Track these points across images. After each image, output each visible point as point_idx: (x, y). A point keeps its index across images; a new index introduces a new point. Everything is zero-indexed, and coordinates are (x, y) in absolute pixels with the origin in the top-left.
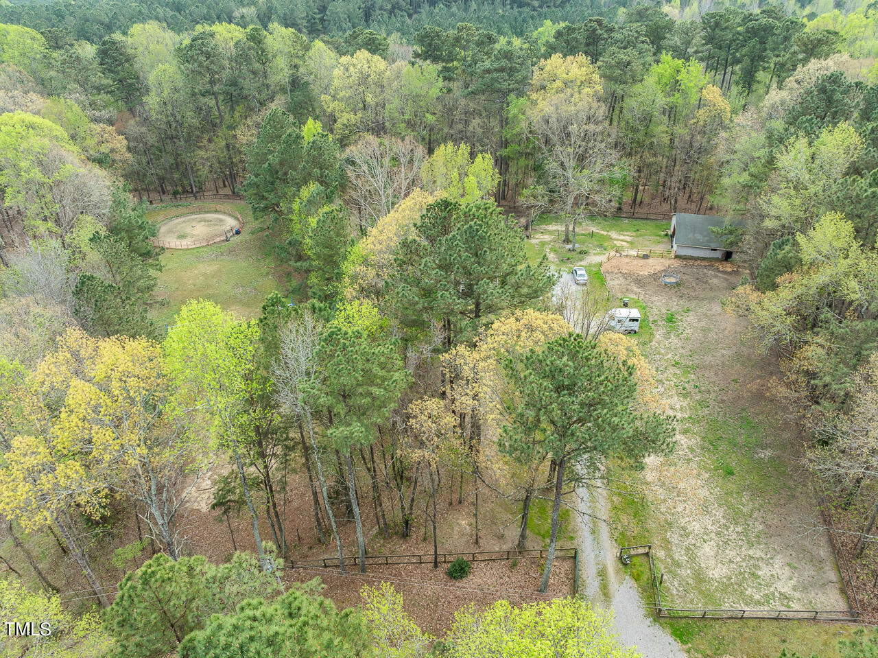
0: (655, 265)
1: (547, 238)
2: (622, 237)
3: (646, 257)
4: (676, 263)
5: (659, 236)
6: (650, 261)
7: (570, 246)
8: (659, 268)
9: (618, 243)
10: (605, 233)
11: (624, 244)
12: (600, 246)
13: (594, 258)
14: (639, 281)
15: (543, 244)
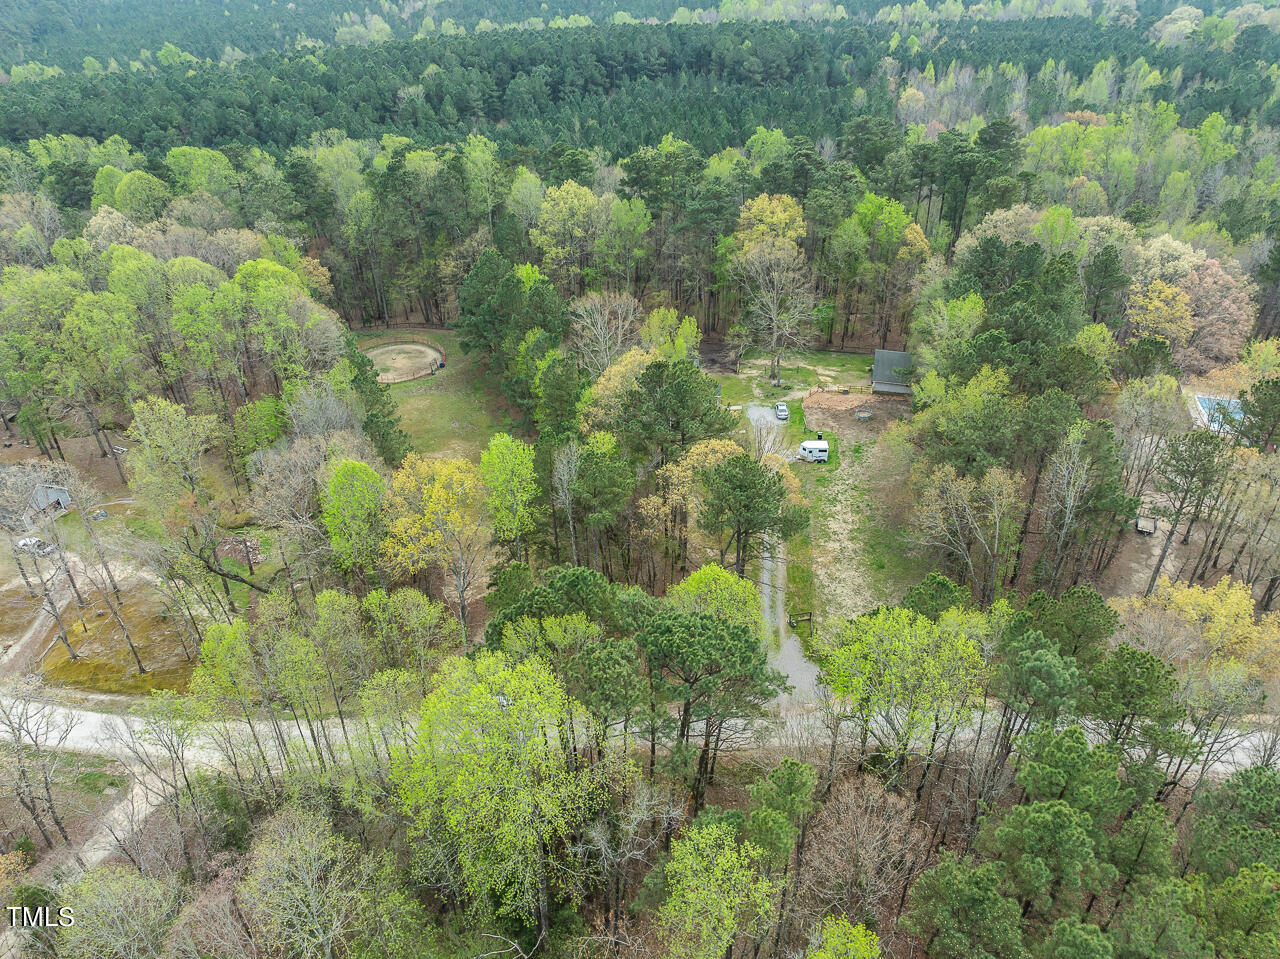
0: (854, 400)
1: (754, 373)
2: (827, 373)
3: (846, 392)
4: (872, 399)
5: (864, 371)
6: (849, 396)
7: (775, 382)
8: (856, 403)
9: (822, 379)
10: (811, 368)
11: (829, 379)
12: (805, 382)
13: (797, 394)
14: (836, 416)
15: (750, 379)
